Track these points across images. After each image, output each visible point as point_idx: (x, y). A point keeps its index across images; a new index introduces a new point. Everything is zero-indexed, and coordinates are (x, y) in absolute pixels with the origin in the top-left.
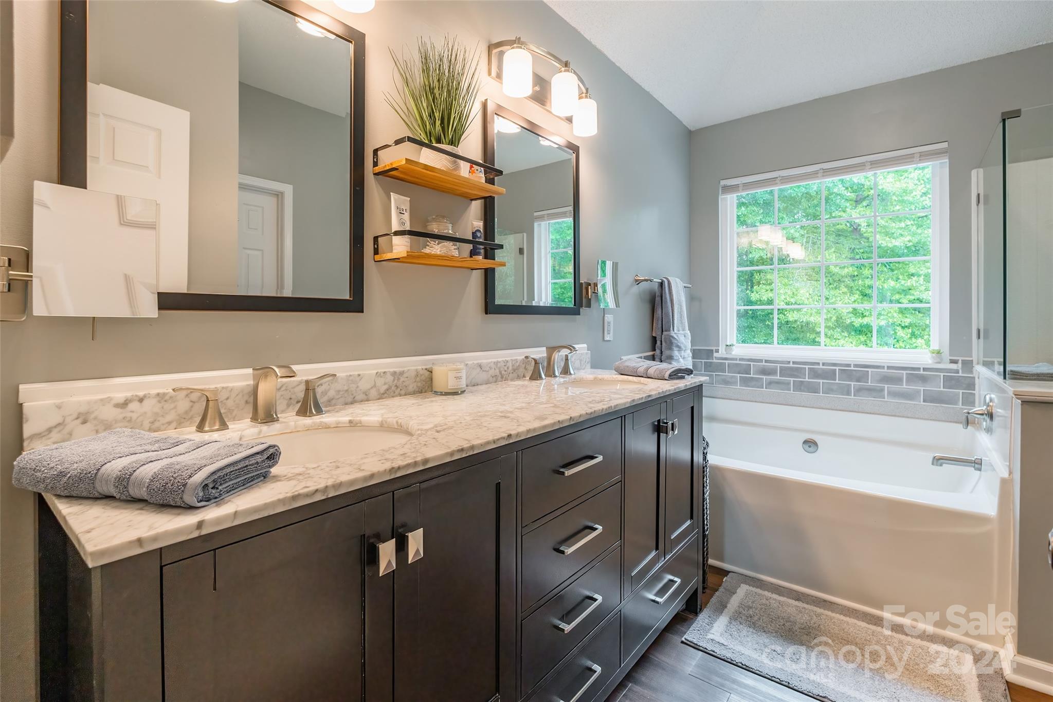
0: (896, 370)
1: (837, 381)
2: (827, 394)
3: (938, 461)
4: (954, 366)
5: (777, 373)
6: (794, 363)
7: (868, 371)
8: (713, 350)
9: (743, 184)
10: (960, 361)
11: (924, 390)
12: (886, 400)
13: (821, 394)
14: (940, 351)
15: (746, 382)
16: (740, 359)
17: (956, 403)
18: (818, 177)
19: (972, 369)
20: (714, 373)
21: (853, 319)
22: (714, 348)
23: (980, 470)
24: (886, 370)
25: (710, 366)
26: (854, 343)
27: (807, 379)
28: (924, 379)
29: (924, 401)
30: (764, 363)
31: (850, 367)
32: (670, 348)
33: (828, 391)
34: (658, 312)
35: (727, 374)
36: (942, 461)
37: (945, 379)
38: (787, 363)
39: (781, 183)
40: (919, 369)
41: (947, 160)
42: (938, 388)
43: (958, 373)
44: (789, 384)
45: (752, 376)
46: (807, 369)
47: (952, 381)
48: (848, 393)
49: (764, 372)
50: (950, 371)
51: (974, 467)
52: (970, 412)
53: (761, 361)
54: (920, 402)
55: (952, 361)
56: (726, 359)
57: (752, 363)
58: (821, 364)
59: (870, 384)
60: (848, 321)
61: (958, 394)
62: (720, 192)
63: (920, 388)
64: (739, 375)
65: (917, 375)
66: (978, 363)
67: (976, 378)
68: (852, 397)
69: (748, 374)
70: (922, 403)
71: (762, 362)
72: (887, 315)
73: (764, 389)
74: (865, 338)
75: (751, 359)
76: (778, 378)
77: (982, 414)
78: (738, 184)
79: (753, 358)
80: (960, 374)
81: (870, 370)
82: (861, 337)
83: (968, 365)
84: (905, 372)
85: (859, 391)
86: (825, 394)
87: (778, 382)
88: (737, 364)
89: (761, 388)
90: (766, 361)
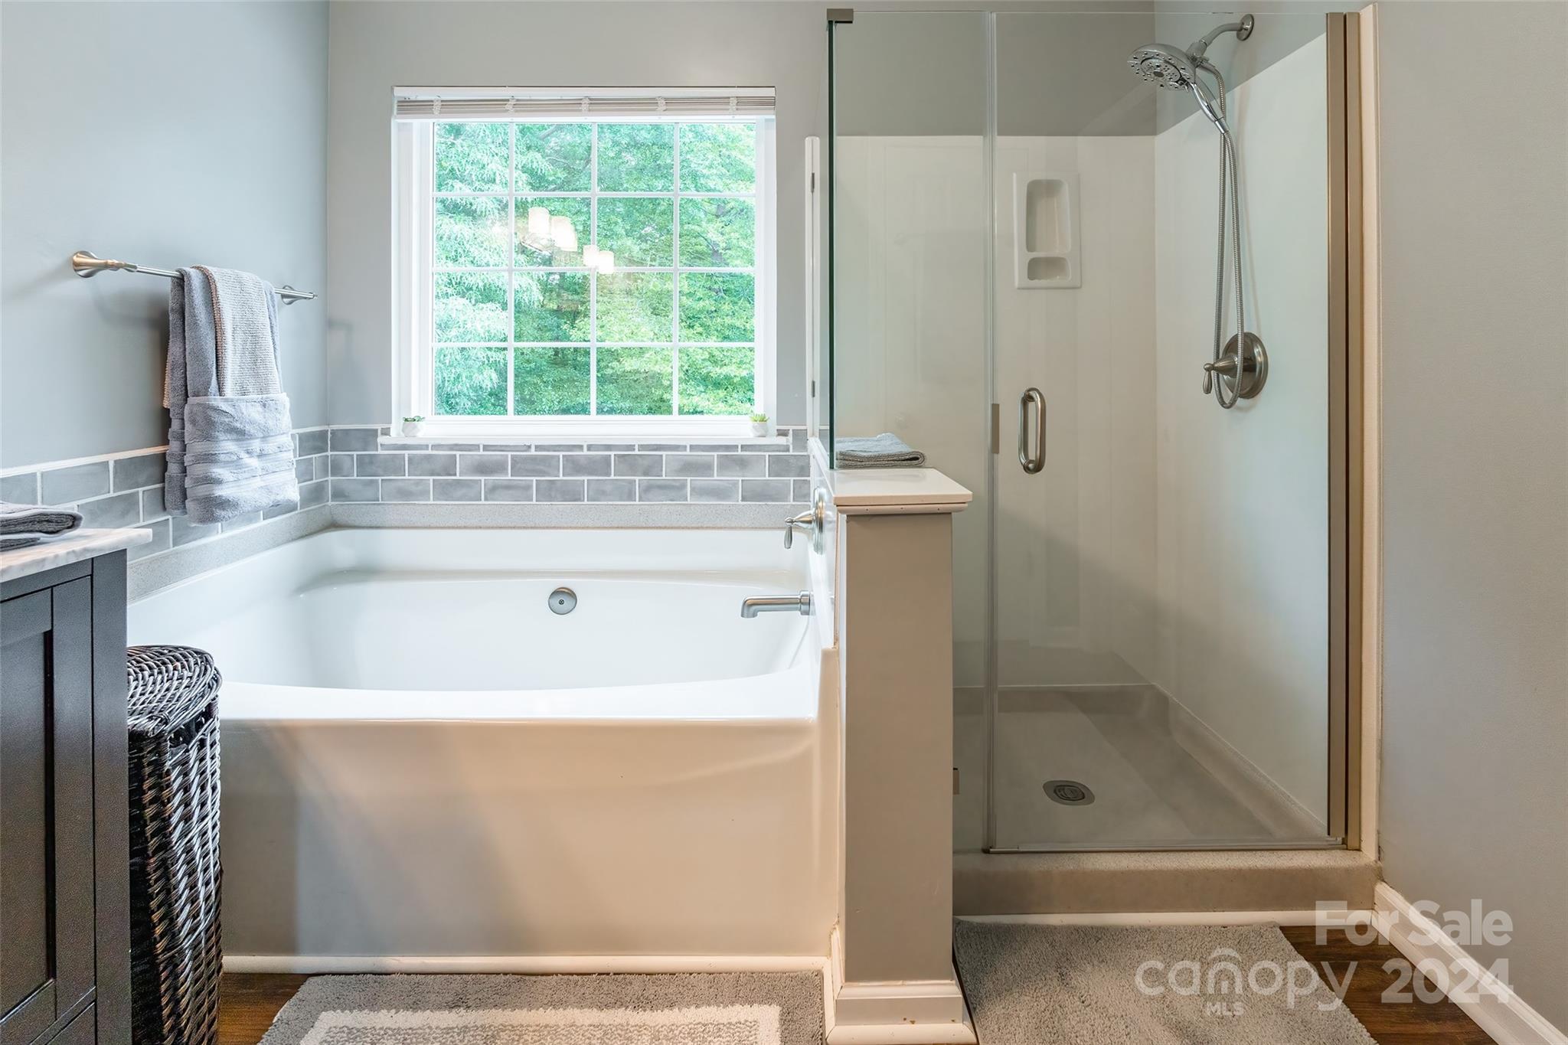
0: (703, 451)
1: (612, 477)
2: (594, 501)
3: (751, 607)
4: (782, 440)
5: (507, 469)
6: (538, 448)
7: (661, 456)
8: (376, 430)
9: (442, 101)
10: (791, 432)
11: (742, 480)
12: (689, 502)
13: (586, 502)
14: (765, 418)
15: (445, 491)
16: (435, 447)
17: (785, 499)
18: (581, 110)
19: (806, 443)
20: (380, 478)
21: (710, 368)
22: (379, 427)
23: (807, 613)
24: (688, 452)
25: (371, 463)
26: (711, 400)
27: (561, 477)
28: (742, 463)
29: (743, 499)
30: (481, 452)
31: (634, 450)
32: (207, 436)
33: (599, 494)
34: (174, 349)
35: (407, 477)
36: (754, 607)
37: (771, 462)
38: (525, 448)
39: (517, 111)
40: (735, 447)
41: (774, 117)
42: (760, 476)
43: (788, 450)
44: (528, 487)
45: (458, 477)
46: (561, 457)
47: (781, 464)
48: (630, 496)
49: (483, 468)
50: (779, 448)
51: (800, 610)
52: (794, 519)
53: (476, 447)
54: (738, 501)
55: (780, 432)
56: (404, 447)
57: (458, 453)
58: (585, 448)
59: (664, 477)
60: (705, 371)
61: (787, 484)
62: (395, 111)
63: (738, 478)
64: (431, 478)
65: (733, 457)
66: (813, 435)
67: (811, 458)
68: (637, 502)
69: (450, 475)
70: (740, 502)
71: (479, 450)
72: (749, 363)
73: (483, 502)
74: (725, 393)
75: (456, 445)
76: (510, 478)
77: (810, 522)
78: (432, 101)
79: (460, 442)
80: (791, 453)
81: (664, 453)
82: (720, 391)
83: (801, 438)
84: (715, 454)
85: (647, 489)
86: (591, 501)
87: (508, 487)
88: (428, 457)
89: (478, 500)
90: (486, 448)
